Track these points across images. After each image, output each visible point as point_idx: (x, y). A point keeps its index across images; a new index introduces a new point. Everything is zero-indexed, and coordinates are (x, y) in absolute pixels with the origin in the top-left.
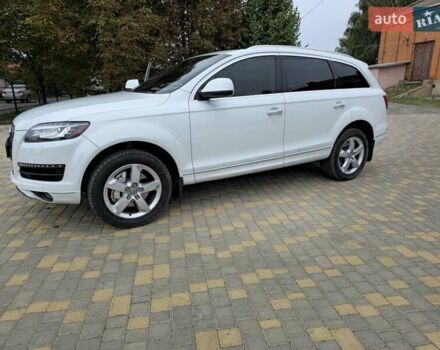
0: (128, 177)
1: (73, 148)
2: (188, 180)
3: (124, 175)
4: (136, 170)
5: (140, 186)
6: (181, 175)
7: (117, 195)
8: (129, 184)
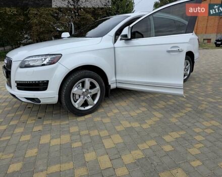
0: (83, 86)
1: (53, 70)
2: (113, 86)
3: (81, 85)
4: (87, 82)
5: (90, 91)
6: (110, 84)
7: (77, 97)
8: (84, 90)
